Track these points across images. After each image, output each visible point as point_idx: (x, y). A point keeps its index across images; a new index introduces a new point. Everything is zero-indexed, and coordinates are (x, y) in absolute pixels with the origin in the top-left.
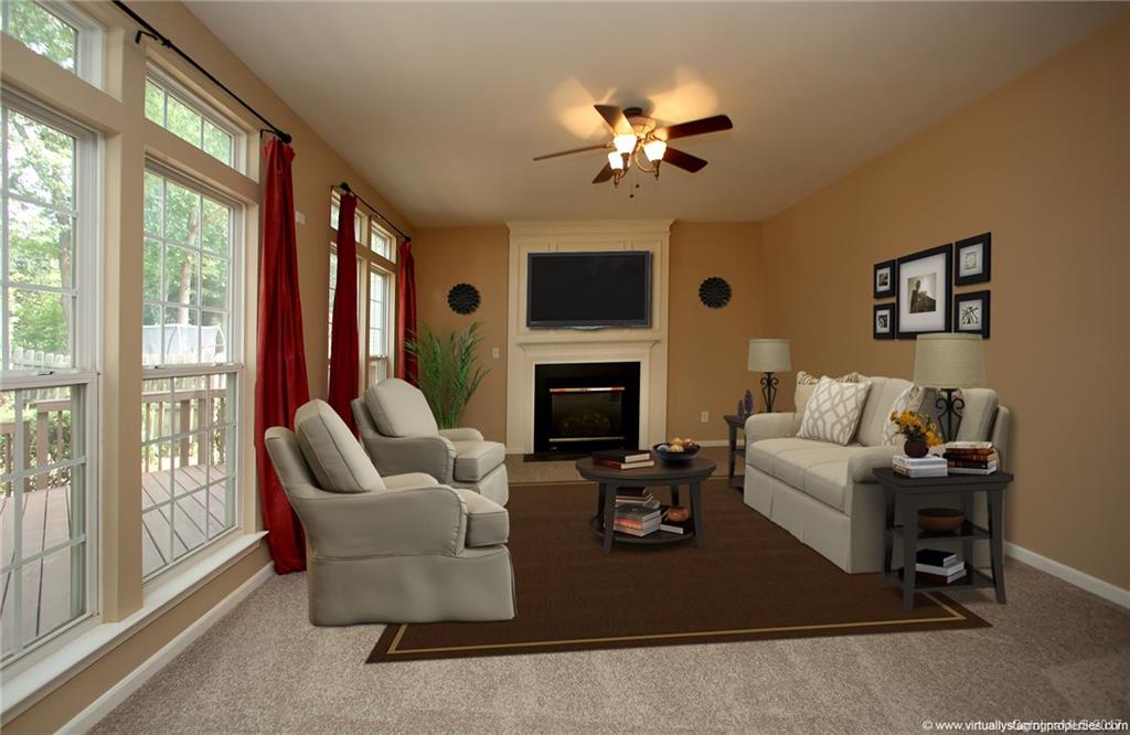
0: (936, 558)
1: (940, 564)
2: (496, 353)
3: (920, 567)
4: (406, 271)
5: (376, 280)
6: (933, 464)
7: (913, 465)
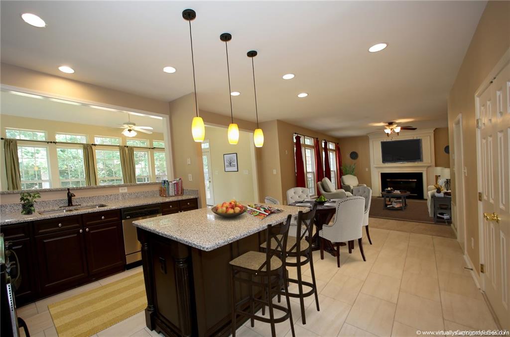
0: (442, 214)
1: (443, 215)
2: (367, 170)
3: (439, 215)
4: (338, 150)
5: (331, 153)
6: (442, 195)
7: (437, 195)
